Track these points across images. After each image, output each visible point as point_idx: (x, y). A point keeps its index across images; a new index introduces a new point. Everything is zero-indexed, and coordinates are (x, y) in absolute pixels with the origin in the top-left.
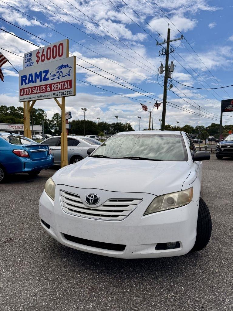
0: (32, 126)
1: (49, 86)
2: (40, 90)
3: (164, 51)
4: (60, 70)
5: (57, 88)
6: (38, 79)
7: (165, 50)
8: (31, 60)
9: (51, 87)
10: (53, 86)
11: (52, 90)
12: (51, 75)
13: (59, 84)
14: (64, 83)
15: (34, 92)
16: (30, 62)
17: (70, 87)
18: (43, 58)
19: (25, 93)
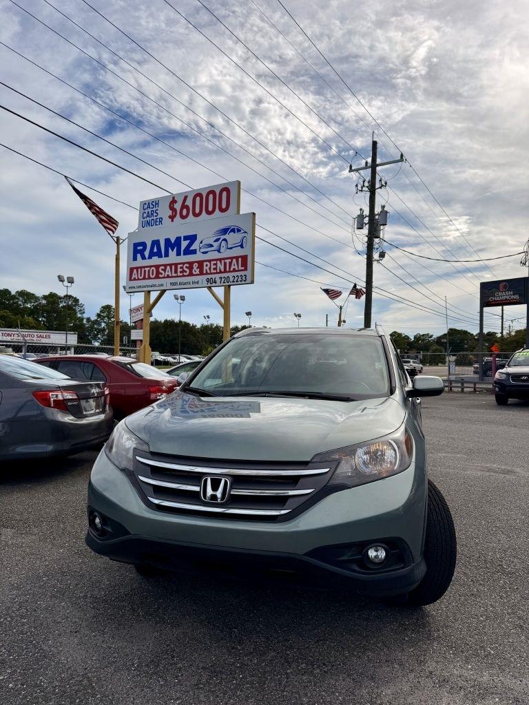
0: (66, 334)
1: (196, 264)
2: (176, 272)
3: (366, 184)
4: (223, 237)
5: (214, 269)
6: (173, 251)
7: (369, 182)
8: (157, 213)
9: (201, 267)
10: (207, 265)
11: (205, 272)
12: (203, 244)
13: (218, 262)
14: (230, 260)
15: (162, 274)
16: (155, 218)
17: (243, 268)
18: (185, 212)
19: (141, 276)
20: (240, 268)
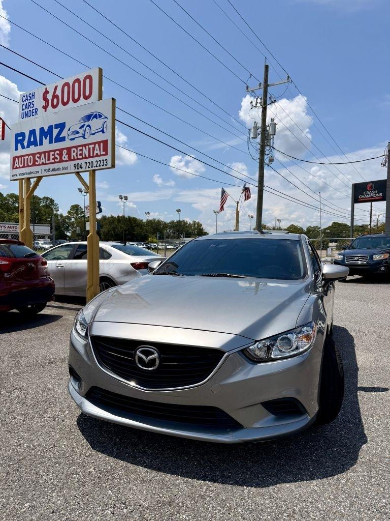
0: (34, 226)
1: (65, 151)
2: (49, 159)
3: (259, 101)
4: (87, 124)
5: (81, 154)
6: (46, 139)
7: (261, 99)
8: (33, 104)
9: (69, 153)
10: (74, 151)
11: (72, 158)
12: (70, 131)
13: (84, 147)
14: (93, 146)
15: (37, 161)
16: (31, 109)
17: (104, 153)
18: (55, 102)
19: (21, 164)
20: (102, 153)
